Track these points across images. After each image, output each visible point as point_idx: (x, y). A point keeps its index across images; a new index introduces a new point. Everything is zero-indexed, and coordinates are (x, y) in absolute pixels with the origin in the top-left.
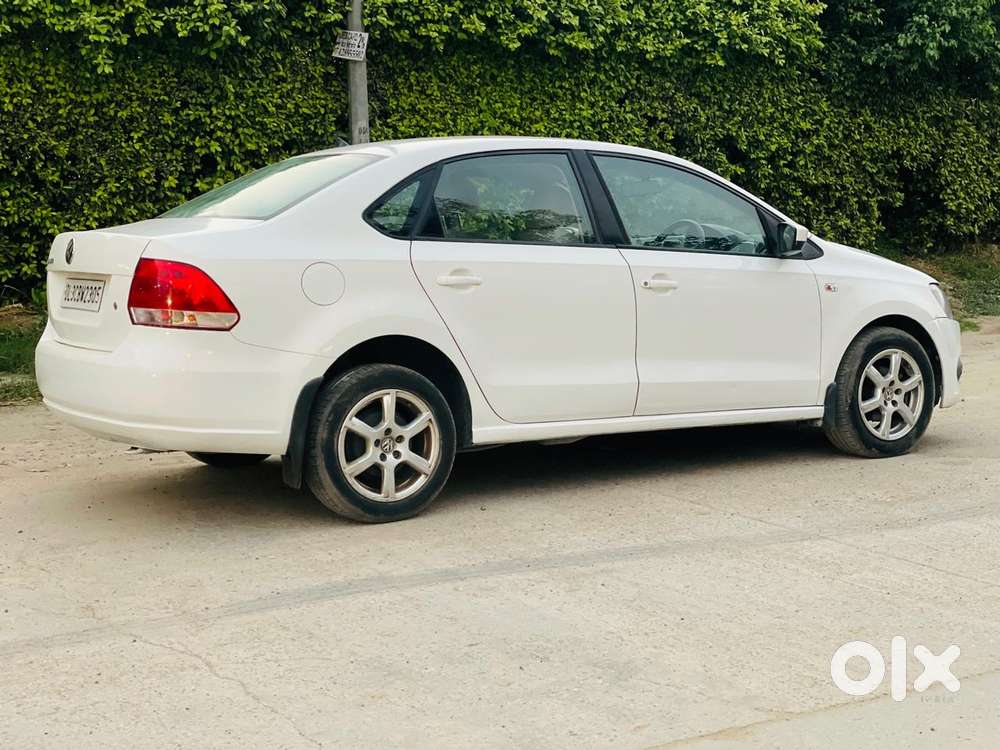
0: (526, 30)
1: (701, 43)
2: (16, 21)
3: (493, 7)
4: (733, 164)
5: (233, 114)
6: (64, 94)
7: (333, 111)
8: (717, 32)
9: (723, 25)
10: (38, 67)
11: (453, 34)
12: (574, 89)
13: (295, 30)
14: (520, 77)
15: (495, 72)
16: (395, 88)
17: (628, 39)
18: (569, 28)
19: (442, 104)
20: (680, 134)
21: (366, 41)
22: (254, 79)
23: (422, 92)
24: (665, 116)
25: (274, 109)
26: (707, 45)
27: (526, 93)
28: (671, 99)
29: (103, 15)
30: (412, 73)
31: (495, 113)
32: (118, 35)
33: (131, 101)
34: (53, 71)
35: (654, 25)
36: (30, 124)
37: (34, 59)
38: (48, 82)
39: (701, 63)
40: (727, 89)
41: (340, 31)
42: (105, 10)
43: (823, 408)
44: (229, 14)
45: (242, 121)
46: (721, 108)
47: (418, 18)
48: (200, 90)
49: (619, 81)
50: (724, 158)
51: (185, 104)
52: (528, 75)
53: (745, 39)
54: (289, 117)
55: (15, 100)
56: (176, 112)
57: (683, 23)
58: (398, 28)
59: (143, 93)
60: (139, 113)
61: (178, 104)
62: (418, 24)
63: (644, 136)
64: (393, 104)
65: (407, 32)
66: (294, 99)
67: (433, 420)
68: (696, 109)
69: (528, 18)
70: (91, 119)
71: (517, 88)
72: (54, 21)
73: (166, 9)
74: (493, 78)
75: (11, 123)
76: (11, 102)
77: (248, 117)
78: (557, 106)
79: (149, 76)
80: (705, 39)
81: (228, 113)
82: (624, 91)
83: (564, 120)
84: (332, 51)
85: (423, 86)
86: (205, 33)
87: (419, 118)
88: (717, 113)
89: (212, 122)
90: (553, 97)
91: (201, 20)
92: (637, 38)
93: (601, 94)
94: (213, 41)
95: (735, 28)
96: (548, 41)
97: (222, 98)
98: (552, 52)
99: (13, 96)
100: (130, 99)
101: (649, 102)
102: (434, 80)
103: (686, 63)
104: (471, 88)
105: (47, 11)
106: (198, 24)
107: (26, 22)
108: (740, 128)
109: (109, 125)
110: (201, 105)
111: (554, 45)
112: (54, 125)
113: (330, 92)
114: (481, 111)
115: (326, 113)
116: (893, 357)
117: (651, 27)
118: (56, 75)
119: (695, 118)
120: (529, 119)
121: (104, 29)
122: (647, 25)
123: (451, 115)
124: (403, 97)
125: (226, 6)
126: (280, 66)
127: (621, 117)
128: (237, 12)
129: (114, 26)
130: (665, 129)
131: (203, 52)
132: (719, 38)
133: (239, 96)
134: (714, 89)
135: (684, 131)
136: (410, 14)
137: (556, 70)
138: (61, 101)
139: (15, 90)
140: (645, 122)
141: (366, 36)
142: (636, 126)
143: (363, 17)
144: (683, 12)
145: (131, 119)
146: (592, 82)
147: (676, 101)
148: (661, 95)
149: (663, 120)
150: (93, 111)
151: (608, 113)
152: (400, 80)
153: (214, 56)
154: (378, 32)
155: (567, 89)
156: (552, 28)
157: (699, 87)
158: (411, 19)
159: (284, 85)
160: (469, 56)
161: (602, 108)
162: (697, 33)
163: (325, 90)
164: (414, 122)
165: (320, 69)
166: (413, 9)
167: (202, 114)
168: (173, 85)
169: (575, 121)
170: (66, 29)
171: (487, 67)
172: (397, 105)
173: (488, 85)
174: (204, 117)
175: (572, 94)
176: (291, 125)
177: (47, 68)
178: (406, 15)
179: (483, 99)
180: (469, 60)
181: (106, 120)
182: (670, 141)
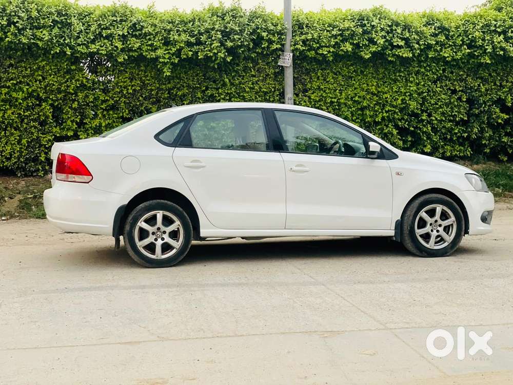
0: (373, 49)
1: (478, 51)
2: (131, 54)
3: (357, 38)
4: (502, 113)
5: (229, 92)
6: (154, 85)
7: (278, 90)
8: (486, 45)
9: (490, 42)
10: (143, 73)
11: (337, 52)
12: (407, 76)
13: (258, 53)
14: (377, 71)
15: (363, 69)
16: (311, 78)
17: (436, 51)
18: (399, 47)
19: (335, 85)
20: (471, 98)
21: (291, 57)
22: (240, 76)
23: (325, 80)
24: (461, 89)
25: (248, 89)
26: (481, 52)
27: (381, 79)
28: (465, 80)
29: (168, 50)
30: (319, 71)
31: (363, 89)
32: (174, 59)
33: (184, 87)
34: (149, 74)
35: (451, 43)
36: (141, 98)
37: (142, 70)
38: (147, 80)
39: (479, 61)
40: (498, 74)
41: (281, 53)
42: (169, 48)
43: (394, 231)
44: (222, 48)
45: (234, 95)
46: (495, 84)
47: (318, 45)
48: (214, 82)
49: (432, 72)
50: (498, 110)
51: (207, 88)
52: (381, 70)
53: (503, 49)
54: (256, 93)
55: (133, 88)
56: (203, 92)
57: (467, 42)
58: (309, 50)
59: (189, 84)
60: (187, 93)
61: (204, 88)
62: (318, 48)
63: (449, 99)
64: (309, 86)
65: (314, 52)
66: (259, 85)
67: (180, 225)
68: (479, 85)
69: (375, 43)
70: (166, 96)
71: (375, 77)
72: (147, 53)
73: (195, 46)
74: (362, 72)
75: (133, 98)
76: (131, 89)
77: (237, 93)
78: (397, 85)
79: (192, 76)
80: (481, 49)
81: (226, 91)
82: (435, 77)
83: (401, 92)
84: (278, 62)
85: (325, 78)
86: (212, 57)
87: (322, 92)
88: (493, 87)
89: (219, 96)
90: (395, 81)
91: (210, 51)
92: (441, 50)
93: (422, 79)
94: (215, 60)
95: (496, 43)
96: (387, 53)
97: (224, 85)
98: (390, 59)
99: (132, 86)
100: (183, 86)
101: (451, 82)
102: (330, 74)
103: (471, 62)
104: (351, 77)
105: (144, 49)
106: (208, 52)
107: (135, 54)
108: (508, 94)
109: (175, 98)
110: (214, 88)
111: (391, 55)
112: (151, 98)
113: (277, 81)
114: (355, 89)
115: (275, 91)
116: (438, 208)
117: (449, 44)
118: (151, 77)
119: (478, 90)
120: (381, 92)
121: (167, 56)
122: (447, 44)
123: (339, 90)
124: (314, 83)
125: (220, 44)
126: (252, 70)
127: (434, 90)
128: (226, 47)
129: (173, 55)
130: (461, 96)
131: (212, 65)
132: (488, 49)
133: (232, 84)
134: (490, 75)
135: (473, 96)
136: (314, 43)
137: (396, 67)
138: (153, 88)
139: (133, 84)
140: (450, 92)
141: (292, 54)
142: (443, 94)
143: (291, 46)
144: (467, 36)
145: (184, 95)
146: (417, 73)
147: (467, 81)
148: (458, 78)
149: (460, 91)
150: (167, 92)
151: (426, 88)
152: (313, 75)
153: (216, 66)
154: (298, 53)
155: (403, 77)
156: (390, 47)
157: (481, 74)
158: (315, 46)
159: (254, 78)
160: (348, 62)
161: (424, 85)
162: (476, 47)
163: (274, 80)
164: (320, 94)
165: (272, 71)
166: (316, 41)
167: (214, 92)
168: (202, 80)
169: (407, 92)
170: (152, 57)
171: (359, 67)
172: (311, 86)
173: (360, 76)
174: (215, 93)
175: (406, 80)
176: (257, 96)
177: (147, 74)
178: (313, 44)
179: (356, 83)
180: (348, 64)
181: (173, 96)
182: (465, 102)
